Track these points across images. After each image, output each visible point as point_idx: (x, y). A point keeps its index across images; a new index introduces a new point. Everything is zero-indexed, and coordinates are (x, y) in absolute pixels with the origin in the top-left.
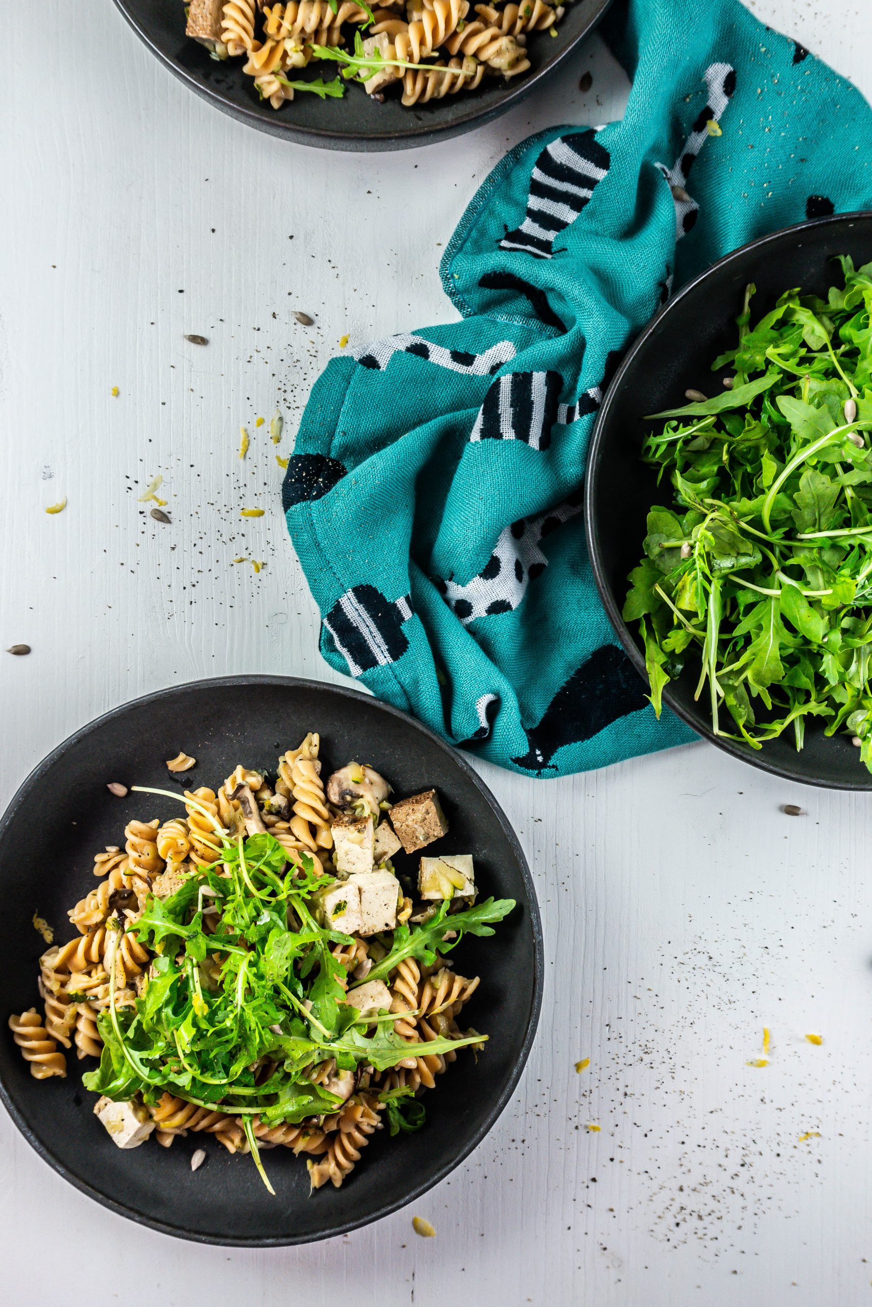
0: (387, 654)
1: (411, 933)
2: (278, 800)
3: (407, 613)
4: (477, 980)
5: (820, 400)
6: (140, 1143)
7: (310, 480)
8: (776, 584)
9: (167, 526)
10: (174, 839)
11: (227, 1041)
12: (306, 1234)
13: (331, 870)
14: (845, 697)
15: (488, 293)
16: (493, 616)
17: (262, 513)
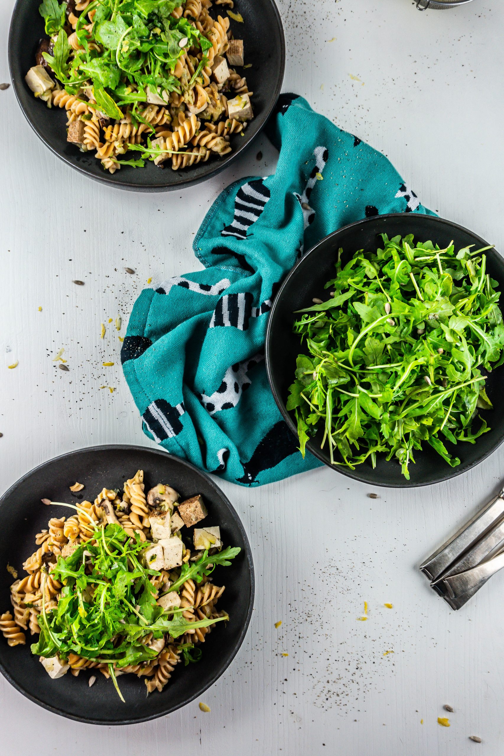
0: (173, 432)
1: (190, 567)
2: (123, 505)
3: (182, 412)
4: (223, 588)
5: (374, 304)
6: (63, 675)
7: (134, 348)
8: (358, 392)
9: (67, 372)
10: (72, 527)
11: (98, 629)
12: (144, 717)
13: (150, 538)
14: (393, 443)
15: (216, 256)
16: (225, 410)
17: (113, 364)
